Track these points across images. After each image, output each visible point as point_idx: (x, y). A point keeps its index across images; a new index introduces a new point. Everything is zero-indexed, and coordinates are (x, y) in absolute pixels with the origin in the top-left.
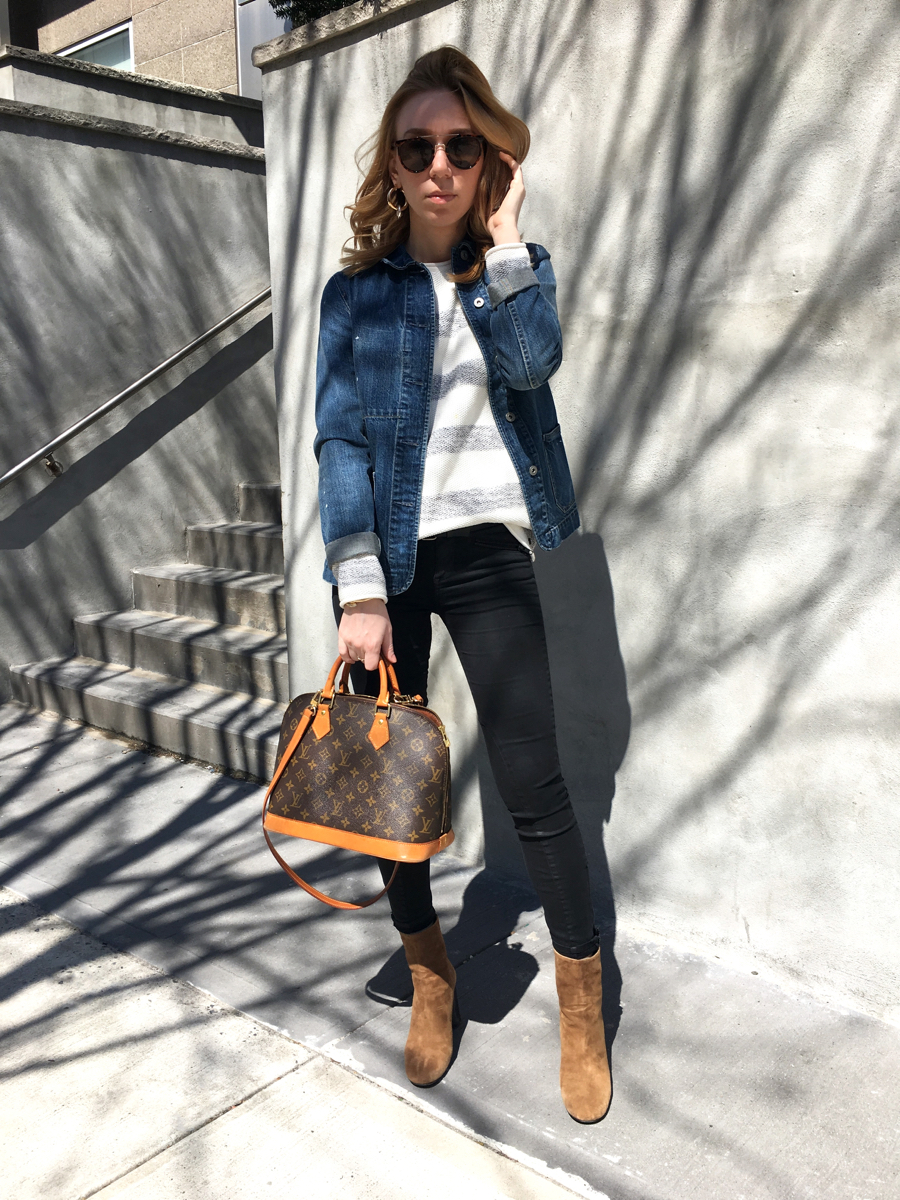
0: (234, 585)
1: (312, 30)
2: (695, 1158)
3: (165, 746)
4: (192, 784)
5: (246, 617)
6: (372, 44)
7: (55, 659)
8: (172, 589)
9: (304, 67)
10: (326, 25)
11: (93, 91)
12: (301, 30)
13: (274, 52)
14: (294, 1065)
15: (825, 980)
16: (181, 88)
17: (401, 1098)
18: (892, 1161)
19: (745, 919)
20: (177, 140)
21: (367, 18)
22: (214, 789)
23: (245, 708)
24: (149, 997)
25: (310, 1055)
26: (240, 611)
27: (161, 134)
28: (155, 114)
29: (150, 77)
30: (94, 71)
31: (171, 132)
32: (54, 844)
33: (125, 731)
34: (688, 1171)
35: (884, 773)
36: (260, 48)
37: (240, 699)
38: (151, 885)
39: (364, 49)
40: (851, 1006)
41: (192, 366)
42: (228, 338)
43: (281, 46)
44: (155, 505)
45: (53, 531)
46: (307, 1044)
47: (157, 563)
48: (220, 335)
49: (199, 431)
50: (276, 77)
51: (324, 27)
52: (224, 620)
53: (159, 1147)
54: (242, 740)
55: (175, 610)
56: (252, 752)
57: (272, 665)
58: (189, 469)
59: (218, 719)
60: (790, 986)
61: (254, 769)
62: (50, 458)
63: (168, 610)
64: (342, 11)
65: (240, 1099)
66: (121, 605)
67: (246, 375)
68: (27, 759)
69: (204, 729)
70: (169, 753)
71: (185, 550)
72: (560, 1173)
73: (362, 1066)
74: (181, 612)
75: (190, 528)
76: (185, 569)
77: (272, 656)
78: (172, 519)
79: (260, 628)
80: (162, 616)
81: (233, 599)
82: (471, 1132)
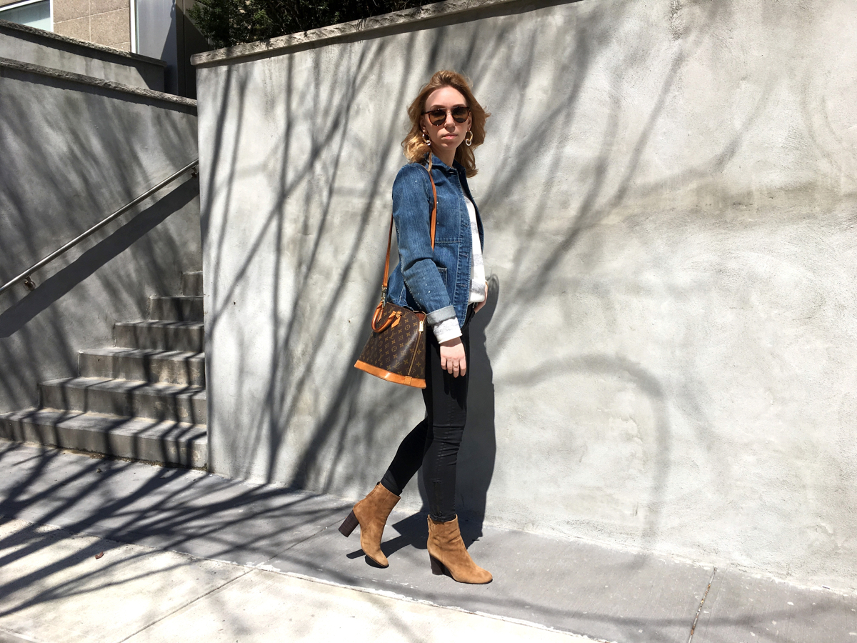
0: (156, 357)
1: (229, 52)
3: (120, 455)
4: (146, 472)
5: (165, 374)
7: (32, 409)
8: (110, 362)
9: (224, 69)
10: (238, 50)
11: (44, 48)
12: (222, 50)
14: (245, 572)
16: (102, 48)
17: (302, 579)
20: (115, 87)
21: (261, 50)
22: (161, 473)
23: (175, 427)
25: (250, 569)
26: (159, 373)
27: (106, 83)
29: (82, 41)
30: (45, 35)
32: (71, 502)
33: (86, 448)
37: (169, 423)
38: (143, 514)
41: (123, 221)
42: (147, 204)
43: (209, 57)
44: (99, 309)
45: (30, 324)
46: (248, 566)
47: (94, 347)
48: (141, 203)
49: (126, 263)
52: (150, 378)
54: (177, 444)
55: (111, 376)
56: (183, 449)
57: (191, 401)
58: (120, 286)
59: (159, 434)
62: (29, 279)
63: (106, 376)
64: (248, 45)
65: (219, 586)
66: (76, 373)
68: (31, 464)
69: (149, 440)
70: (120, 458)
71: (113, 338)
72: (381, 592)
73: (279, 570)
74: (115, 376)
75: (119, 324)
76: (117, 349)
77: (191, 397)
78: (106, 318)
79: (173, 382)
80: (103, 379)
81: (154, 366)
82: (338, 584)
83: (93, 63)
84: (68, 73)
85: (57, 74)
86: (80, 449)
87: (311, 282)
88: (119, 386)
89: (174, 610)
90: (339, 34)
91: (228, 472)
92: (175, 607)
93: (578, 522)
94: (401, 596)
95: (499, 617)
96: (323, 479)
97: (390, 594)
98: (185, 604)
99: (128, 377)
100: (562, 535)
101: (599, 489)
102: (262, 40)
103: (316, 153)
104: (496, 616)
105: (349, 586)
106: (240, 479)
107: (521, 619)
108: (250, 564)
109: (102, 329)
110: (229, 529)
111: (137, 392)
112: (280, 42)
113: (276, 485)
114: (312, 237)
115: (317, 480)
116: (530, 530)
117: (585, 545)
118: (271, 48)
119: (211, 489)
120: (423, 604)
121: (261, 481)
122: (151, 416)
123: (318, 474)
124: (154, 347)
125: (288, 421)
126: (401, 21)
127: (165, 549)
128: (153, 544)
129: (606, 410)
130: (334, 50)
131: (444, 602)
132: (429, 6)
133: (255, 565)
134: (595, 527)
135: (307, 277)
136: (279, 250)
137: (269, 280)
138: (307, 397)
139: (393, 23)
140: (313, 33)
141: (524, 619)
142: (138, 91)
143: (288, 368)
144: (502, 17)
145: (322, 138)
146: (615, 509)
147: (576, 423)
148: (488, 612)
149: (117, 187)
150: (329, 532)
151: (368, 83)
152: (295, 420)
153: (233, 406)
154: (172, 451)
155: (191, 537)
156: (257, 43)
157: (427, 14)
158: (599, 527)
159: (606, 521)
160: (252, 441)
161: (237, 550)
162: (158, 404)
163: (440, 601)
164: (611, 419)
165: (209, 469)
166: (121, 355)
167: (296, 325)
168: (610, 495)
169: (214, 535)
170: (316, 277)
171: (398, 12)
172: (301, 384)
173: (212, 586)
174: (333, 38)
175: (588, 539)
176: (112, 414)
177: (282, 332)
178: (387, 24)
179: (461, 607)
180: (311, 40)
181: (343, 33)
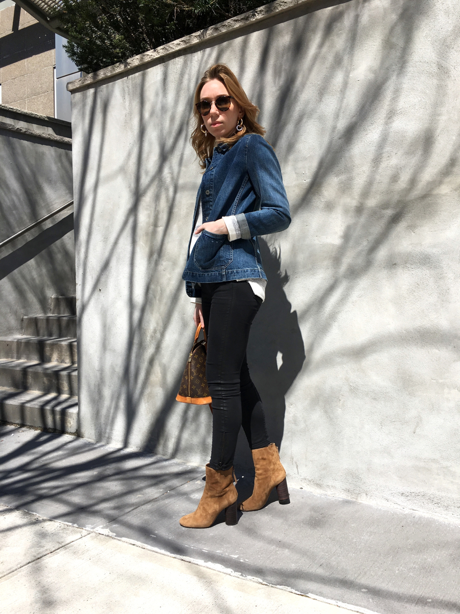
0: (49, 342)
1: (95, 75)
2: (272, 553)
3: (10, 421)
4: (28, 435)
5: (55, 356)
6: (123, 82)
8: (14, 346)
9: (91, 91)
10: (102, 73)
12: (90, 75)
13: (77, 85)
14: (81, 536)
15: (332, 486)
16: (27, 113)
17: (134, 545)
18: (359, 548)
19: (296, 463)
21: (120, 70)
22: (38, 437)
23: (55, 398)
24: (5, 517)
25: (88, 532)
26: (51, 354)
27: (18, 128)
29: (12, 107)
31: (23, 128)
34: (269, 558)
35: (351, 384)
36: (70, 83)
37: (52, 395)
39: (119, 83)
40: (343, 496)
41: (29, 237)
42: (48, 225)
43: (80, 82)
44: (8, 305)
46: (87, 529)
47: (6, 335)
48: (44, 223)
49: (32, 268)
50: (78, 95)
51: (102, 74)
52: (44, 359)
53: (12, 570)
54: (53, 412)
55: (15, 357)
56: (58, 417)
57: (69, 376)
58: (26, 287)
59: (41, 404)
60: (317, 492)
61: (59, 427)
63: (12, 358)
64: (110, 68)
65: (53, 550)
67: (58, 242)
69: (32, 409)
70: (12, 424)
71: (22, 328)
72: (210, 564)
73: (115, 534)
74: (18, 358)
75: (25, 317)
76: (25, 336)
77: (69, 373)
78: (16, 313)
79: (61, 362)
80: (10, 360)
81: (47, 349)
82: (168, 553)
87: (161, 268)
88: (18, 365)
90: (184, 46)
91: (94, 437)
93: (413, 494)
94: (229, 570)
95: (333, 602)
96: (171, 444)
97: (219, 567)
98: (14, 569)
99: (28, 358)
100: (396, 506)
101: (434, 460)
102: (121, 62)
103: (164, 157)
104: (329, 601)
105: (178, 556)
106: (102, 443)
107: (357, 605)
108: (88, 528)
109: (13, 321)
110: (79, 491)
111: (30, 370)
112: (135, 61)
113: (131, 449)
114: (161, 230)
115: (165, 446)
116: (364, 500)
117: (420, 518)
118: (129, 67)
119: (75, 451)
120: (252, 581)
121: (119, 445)
122: (39, 390)
123: (166, 440)
124: (50, 335)
125: (142, 393)
126: (237, 25)
127: (17, 508)
128: (9, 503)
129: (441, 381)
130: (179, 61)
131: (273, 579)
132: (262, 8)
133: (93, 528)
134: (431, 500)
135: (157, 263)
136: (134, 242)
137: (126, 270)
138: (157, 370)
139: (231, 28)
140: (163, 49)
141: (360, 606)
143: (141, 346)
144: (330, 8)
145: (170, 142)
146: (452, 482)
147: (409, 394)
148: (321, 594)
149: (25, 210)
150: (170, 496)
152: (147, 391)
153: (99, 379)
154: (50, 419)
155: (41, 498)
156: (118, 64)
157: (260, 15)
158: (435, 500)
159: (443, 494)
160: (112, 411)
161: (79, 512)
162: (45, 380)
163: (269, 578)
164: (446, 390)
165: (78, 434)
166: (23, 341)
167: (148, 307)
168: (447, 467)
170: (164, 264)
171: (235, 18)
172: (151, 362)
174: (180, 51)
175: (423, 512)
176: (12, 388)
177: (137, 315)
178: (224, 30)
179: (292, 588)
180: (161, 54)
181: (188, 45)
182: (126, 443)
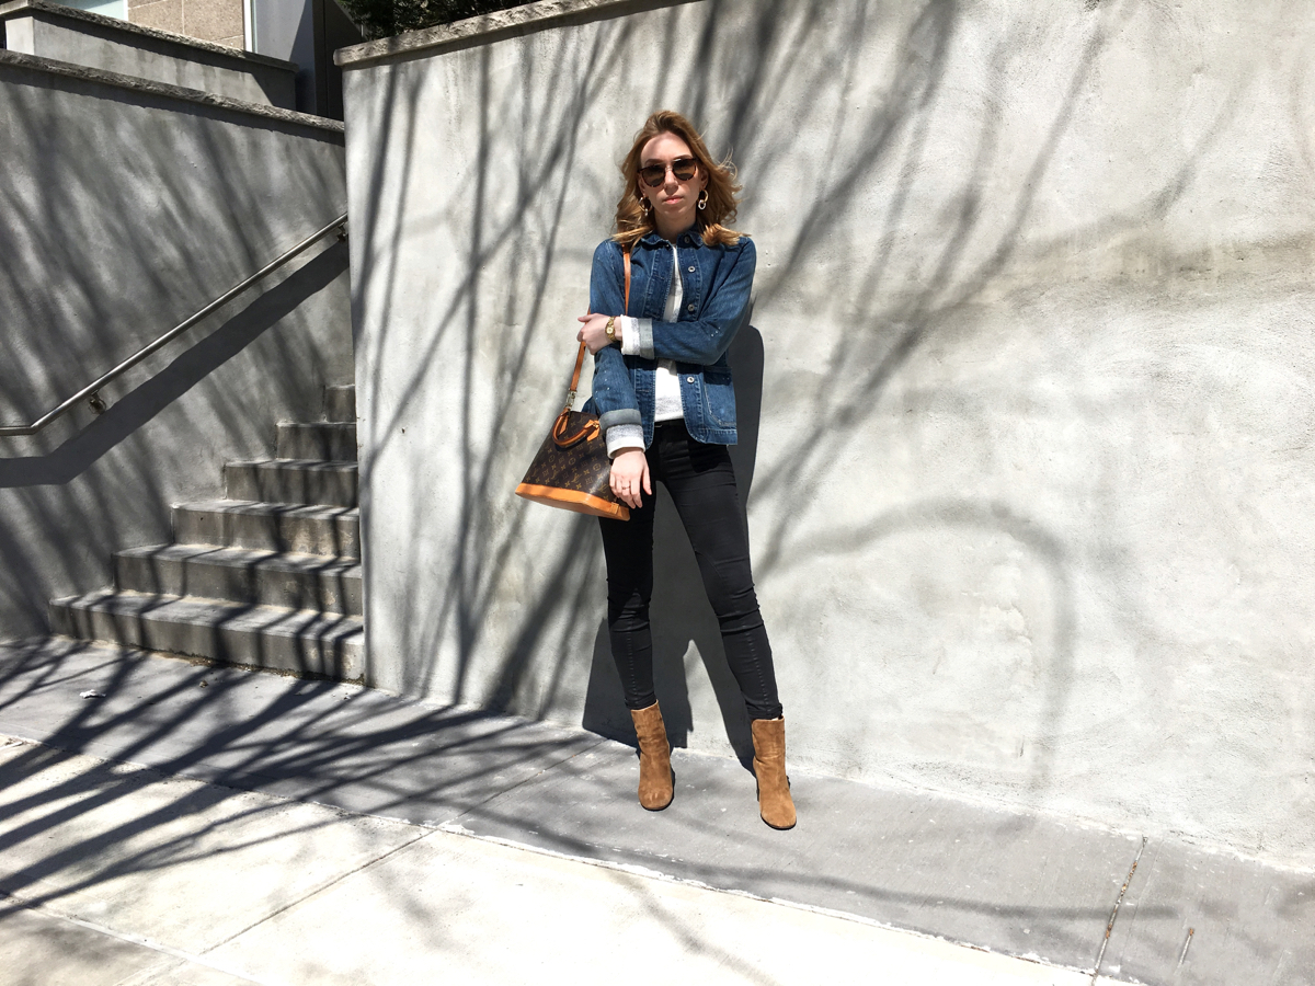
0: (290, 514)
1: (393, 44)
2: (717, 850)
5: (302, 540)
8: (219, 522)
9: (385, 70)
10: (406, 40)
11: (114, 45)
12: (382, 42)
13: (356, 57)
14: (423, 834)
16: (202, 45)
17: (505, 845)
20: (222, 103)
21: (440, 40)
22: (296, 688)
23: (317, 619)
25: (430, 831)
26: (292, 538)
28: (175, 67)
29: (171, 34)
30: (115, 25)
33: (184, 650)
35: (839, 598)
36: (342, 52)
38: (270, 747)
43: (362, 52)
44: (202, 441)
46: (426, 825)
48: (267, 278)
49: (247, 372)
50: (357, 74)
51: (405, 42)
52: (282, 547)
55: (220, 542)
56: (329, 652)
57: (340, 579)
59: (293, 630)
61: (328, 670)
62: (96, 396)
63: (214, 542)
64: (419, 32)
68: (106, 673)
69: (278, 639)
70: (236, 665)
71: (223, 486)
72: (628, 867)
73: (473, 832)
74: (228, 543)
75: (232, 464)
76: (229, 502)
77: (340, 574)
78: (213, 456)
79: (315, 552)
80: (211, 547)
81: (287, 527)
82: (561, 855)
83: (187, 67)
84: (150, 83)
85: (133, 84)
86: (176, 652)
87: (517, 397)
88: (235, 558)
89: (315, 890)
90: (559, 13)
91: (395, 687)
92: (317, 885)
93: (930, 766)
94: (658, 873)
95: (807, 907)
96: (538, 699)
97: (643, 870)
99: (249, 544)
100: (904, 785)
101: (962, 715)
102: (442, 24)
103: (525, 198)
104: (802, 906)
105: (577, 858)
106: (414, 697)
107: (841, 909)
108: (429, 824)
109: (213, 473)
110: (398, 771)
111: (262, 567)
112: (471, 26)
113: (470, 705)
114: (519, 330)
115: (528, 700)
116: (858, 779)
117: (940, 800)
118: (458, 36)
119: (377, 709)
120: (691, 885)
121: (445, 701)
122: (284, 603)
123: (531, 690)
124: (289, 499)
125: (485, 611)
127: (302, 800)
128: (285, 791)
129: (975, 594)
130: (553, 37)
131: (723, 882)
133: (437, 825)
134: (956, 774)
135: (512, 390)
136: (470, 349)
137: (454, 394)
138: (514, 573)
140: (520, 12)
141: (844, 910)
142: (257, 110)
143: (486, 528)
145: (535, 175)
146: (988, 746)
147: (929, 614)
148: (790, 898)
150: (557, 776)
151: (605, 88)
152: (494, 607)
153: (403, 587)
154: (312, 654)
155: (343, 782)
156: (435, 29)
158: (963, 773)
159: (974, 764)
160: (430, 641)
161: (411, 801)
162: (291, 584)
163: (717, 882)
164: (983, 608)
165: (369, 683)
166: (237, 511)
167: (496, 461)
168: (981, 725)
169: (376, 779)
170: (524, 389)
172: (505, 552)
173: (373, 855)
174: (552, 18)
175: (945, 792)
176: (223, 600)
177: (476, 474)
179: (750, 891)
180: (517, 22)
181: (567, 11)
182: (458, 696)
